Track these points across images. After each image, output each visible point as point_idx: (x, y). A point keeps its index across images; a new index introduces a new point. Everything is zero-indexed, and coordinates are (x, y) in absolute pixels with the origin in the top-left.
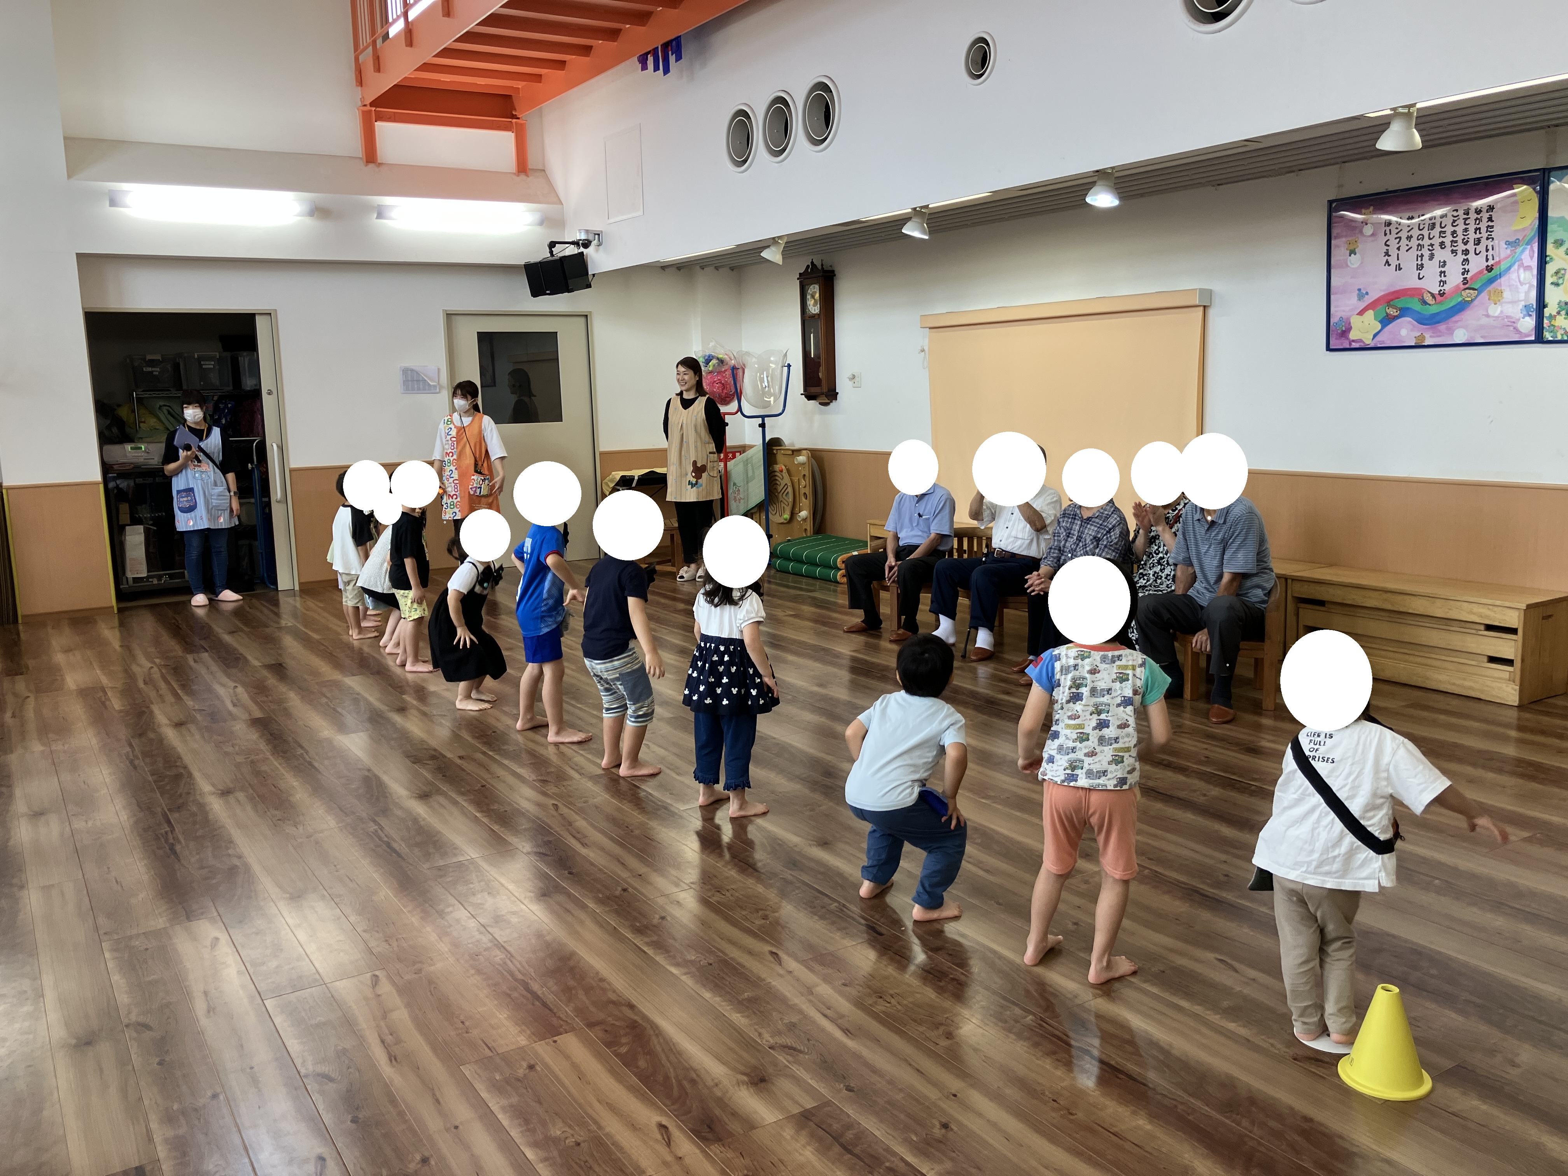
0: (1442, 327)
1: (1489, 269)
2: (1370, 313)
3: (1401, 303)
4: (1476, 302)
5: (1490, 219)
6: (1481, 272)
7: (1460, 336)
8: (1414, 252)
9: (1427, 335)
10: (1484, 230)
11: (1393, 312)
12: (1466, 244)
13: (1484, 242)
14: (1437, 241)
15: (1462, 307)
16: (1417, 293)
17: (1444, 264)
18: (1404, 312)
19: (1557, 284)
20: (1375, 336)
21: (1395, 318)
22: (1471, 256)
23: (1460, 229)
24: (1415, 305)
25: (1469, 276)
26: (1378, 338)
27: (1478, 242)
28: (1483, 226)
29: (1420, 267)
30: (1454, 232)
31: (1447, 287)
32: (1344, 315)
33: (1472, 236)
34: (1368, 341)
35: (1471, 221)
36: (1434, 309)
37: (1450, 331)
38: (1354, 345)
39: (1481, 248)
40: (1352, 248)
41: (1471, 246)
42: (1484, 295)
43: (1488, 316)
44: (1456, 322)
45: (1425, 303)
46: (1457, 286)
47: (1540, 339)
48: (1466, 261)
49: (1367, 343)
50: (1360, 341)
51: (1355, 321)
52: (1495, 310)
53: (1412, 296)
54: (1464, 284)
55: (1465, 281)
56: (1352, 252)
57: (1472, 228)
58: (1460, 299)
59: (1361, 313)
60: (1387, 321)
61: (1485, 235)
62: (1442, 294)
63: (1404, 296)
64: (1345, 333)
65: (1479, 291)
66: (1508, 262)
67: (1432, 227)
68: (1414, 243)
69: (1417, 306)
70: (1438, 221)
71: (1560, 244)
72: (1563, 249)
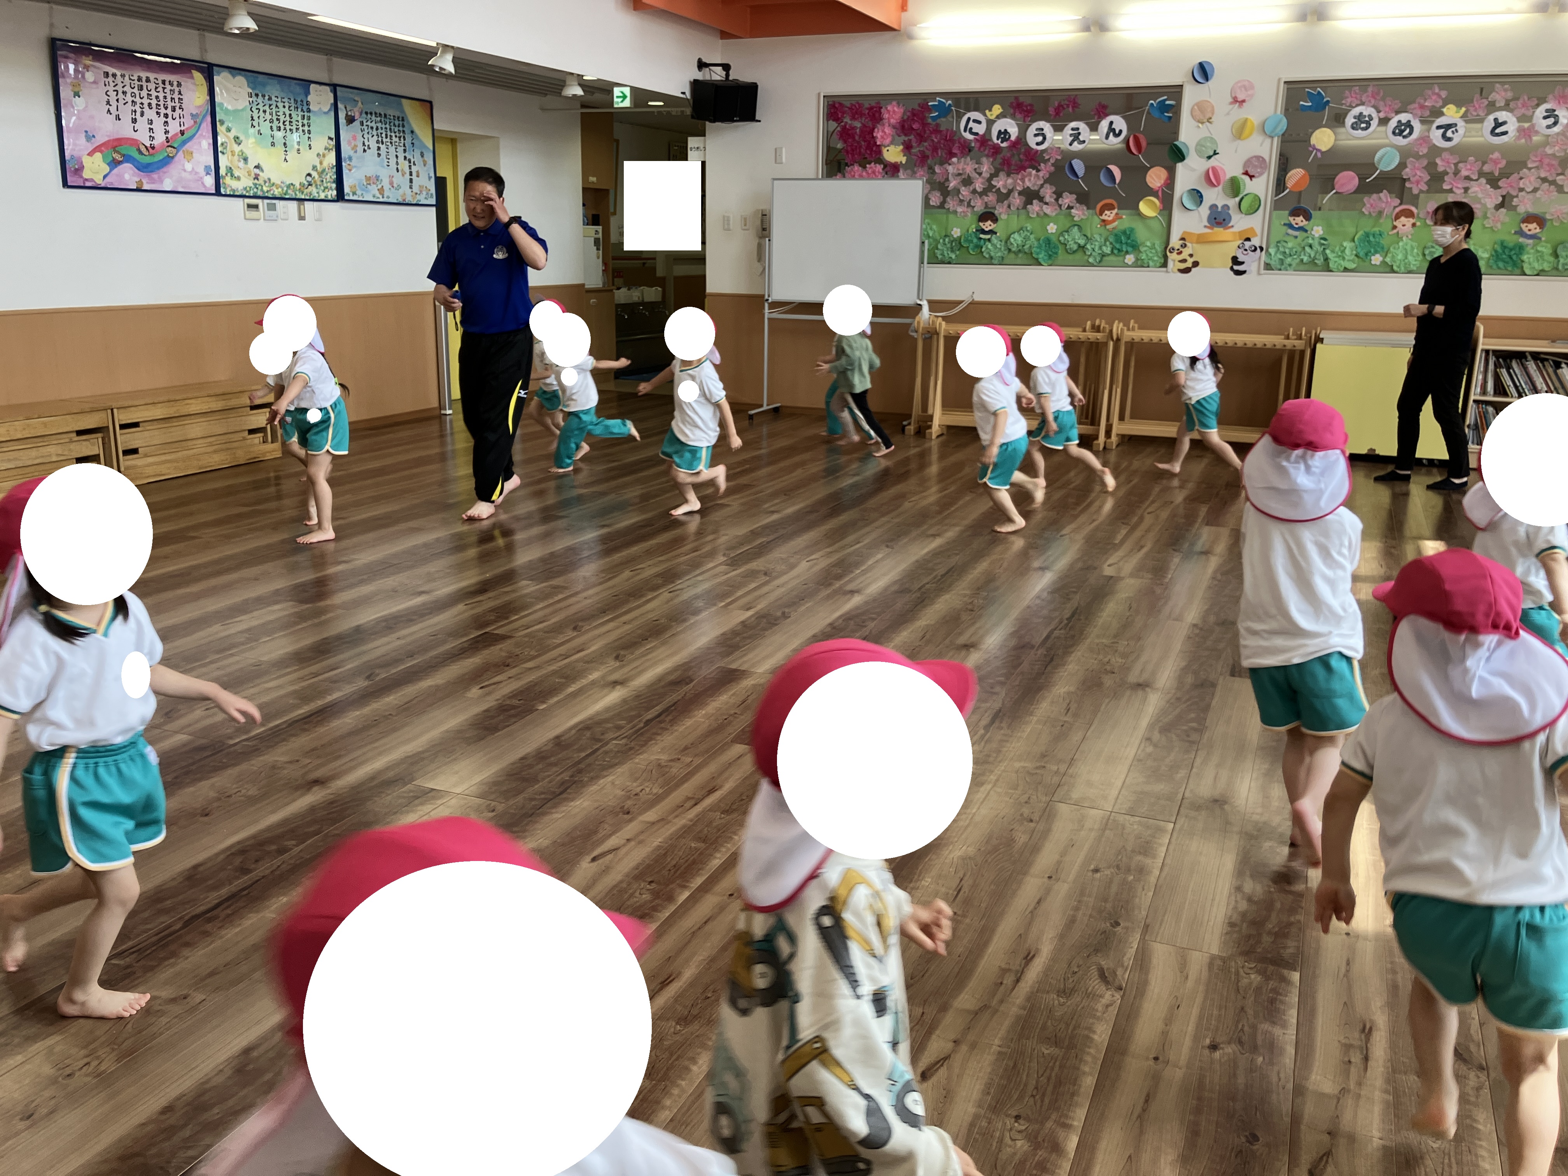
0: (155, 175)
1: (182, 133)
2: (98, 155)
3: (124, 149)
4: (176, 159)
5: (180, 93)
6: (176, 135)
7: (167, 185)
8: (129, 107)
9: (144, 181)
10: (177, 100)
11: (118, 157)
12: (166, 108)
13: (178, 111)
14: (146, 101)
15: (168, 160)
16: (134, 143)
17: (151, 122)
18: (127, 159)
19: (223, 153)
20: (105, 177)
21: (119, 163)
22: (169, 120)
23: (161, 95)
24: (134, 153)
25: (169, 136)
26: (108, 179)
27: (174, 110)
29: (134, 121)
30: (157, 97)
31: (155, 143)
32: (76, 154)
33: (170, 104)
34: (99, 180)
35: (167, 91)
36: (148, 159)
37: (161, 181)
38: (88, 184)
39: (176, 115)
40: (76, 90)
41: (169, 111)
42: (181, 153)
43: (185, 171)
44: (165, 173)
45: (141, 153)
46: (163, 143)
47: (218, 193)
48: (166, 122)
49: (99, 182)
50: (92, 180)
51: (87, 161)
52: (189, 166)
53: (131, 145)
54: (168, 142)
55: (167, 140)
56: (77, 94)
57: (169, 96)
58: (166, 154)
59: (90, 154)
60: (114, 164)
61: (178, 105)
62: (153, 148)
63: (126, 144)
64: (77, 172)
65: (178, 149)
66: (193, 131)
67: (141, 88)
68: (129, 98)
69: (136, 155)
70: (144, 84)
71: (222, 122)
72: (225, 126)
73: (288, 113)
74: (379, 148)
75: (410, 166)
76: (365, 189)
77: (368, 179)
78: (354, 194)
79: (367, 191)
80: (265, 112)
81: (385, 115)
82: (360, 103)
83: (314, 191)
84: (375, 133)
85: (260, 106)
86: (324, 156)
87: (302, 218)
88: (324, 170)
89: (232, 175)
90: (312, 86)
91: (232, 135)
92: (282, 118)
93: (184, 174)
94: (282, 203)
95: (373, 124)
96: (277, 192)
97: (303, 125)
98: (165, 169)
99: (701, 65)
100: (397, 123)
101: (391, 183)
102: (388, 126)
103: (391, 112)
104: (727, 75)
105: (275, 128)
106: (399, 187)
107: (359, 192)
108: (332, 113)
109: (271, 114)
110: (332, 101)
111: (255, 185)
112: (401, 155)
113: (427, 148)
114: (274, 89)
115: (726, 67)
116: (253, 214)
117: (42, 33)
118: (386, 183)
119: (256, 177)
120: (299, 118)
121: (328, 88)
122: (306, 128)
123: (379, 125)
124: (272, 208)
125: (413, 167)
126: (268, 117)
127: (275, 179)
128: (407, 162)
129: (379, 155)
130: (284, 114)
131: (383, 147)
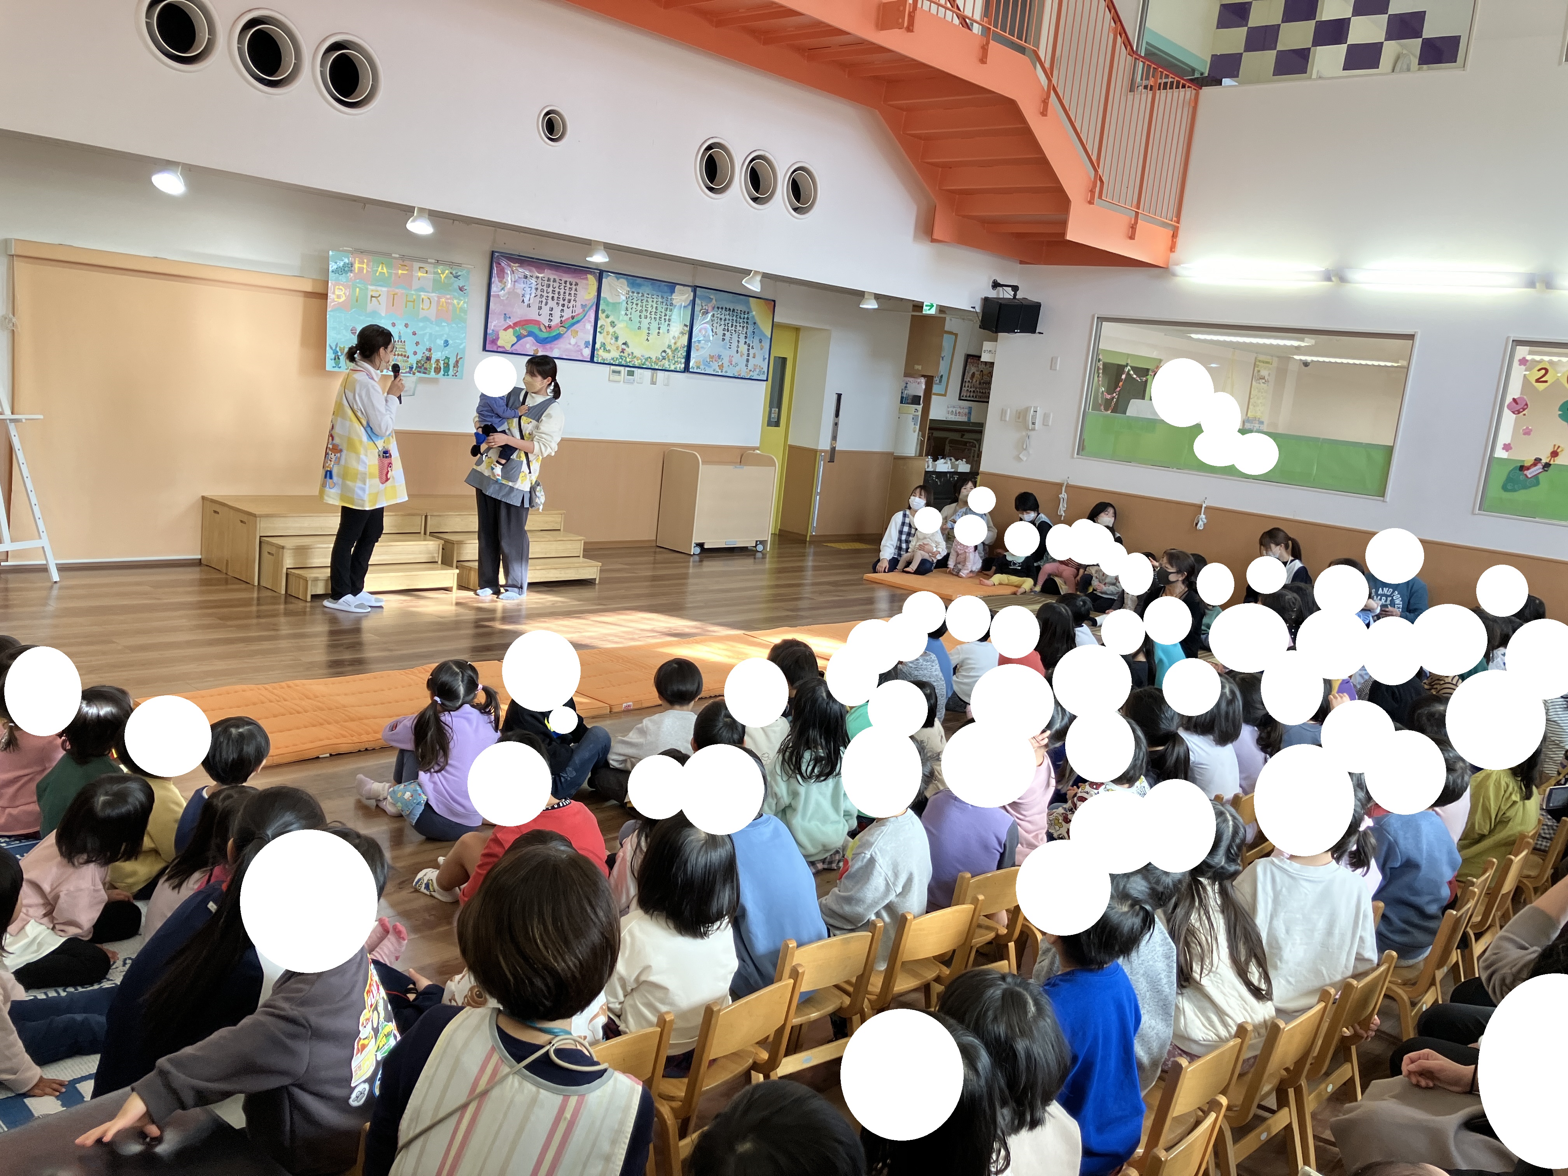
0: (548, 346)
1: (573, 318)
2: (511, 330)
3: (530, 328)
4: (565, 335)
5: (576, 290)
6: (568, 319)
8: (538, 299)
10: (573, 295)
11: (524, 333)
12: (564, 300)
13: (572, 302)
14: (550, 295)
15: (558, 337)
16: (537, 323)
17: (552, 309)
18: (530, 334)
19: (600, 333)
20: (513, 345)
21: (524, 337)
22: (565, 308)
23: (562, 291)
24: (535, 330)
25: (563, 319)
26: (514, 347)
27: (569, 301)
28: (573, 292)
29: (540, 308)
30: (559, 293)
31: (552, 324)
32: (495, 329)
33: (567, 297)
34: (508, 348)
35: (567, 288)
36: (544, 335)
37: (552, 349)
38: (500, 350)
39: (571, 305)
41: (566, 303)
42: (569, 331)
43: (570, 344)
45: (541, 330)
46: (557, 324)
47: (592, 360)
48: (562, 310)
50: (503, 347)
51: (502, 334)
52: (573, 341)
53: (535, 324)
55: (561, 322)
57: (567, 292)
58: (558, 332)
59: (505, 329)
60: (519, 338)
61: (573, 298)
62: (550, 327)
63: (531, 324)
64: (494, 341)
65: (568, 328)
66: (581, 316)
67: (549, 286)
68: (539, 293)
69: (537, 331)
70: (551, 283)
71: (604, 311)
72: (605, 314)
73: (655, 305)
74: (724, 335)
75: (748, 350)
76: (707, 364)
77: (711, 357)
78: (698, 367)
79: (710, 367)
80: (637, 304)
81: (734, 310)
82: (714, 301)
83: (666, 364)
84: (723, 322)
85: (634, 301)
86: (679, 338)
87: (653, 383)
88: (677, 349)
89: (605, 349)
90: (678, 286)
91: (609, 320)
92: (650, 309)
93: (569, 346)
94: (640, 370)
95: (723, 317)
96: (637, 363)
97: (666, 315)
98: (555, 342)
99: (996, 285)
100: (742, 316)
101: (731, 362)
102: (735, 318)
103: (739, 308)
104: (1015, 295)
105: (643, 317)
106: (737, 364)
107: (702, 367)
108: (690, 307)
109: (642, 306)
110: (692, 298)
111: (621, 356)
112: (742, 340)
113: (765, 336)
114: (647, 289)
115: (1015, 288)
116: (616, 377)
117: (487, 248)
118: (726, 362)
119: (623, 351)
120: (663, 310)
121: (690, 289)
122: (667, 318)
123: (728, 317)
124: (631, 374)
125: (751, 350)
126: (639, 308)
127: (637, 353)
128: (746, 347)
129: (724, 340)
130: (652, 306)
131: (728, 334)
